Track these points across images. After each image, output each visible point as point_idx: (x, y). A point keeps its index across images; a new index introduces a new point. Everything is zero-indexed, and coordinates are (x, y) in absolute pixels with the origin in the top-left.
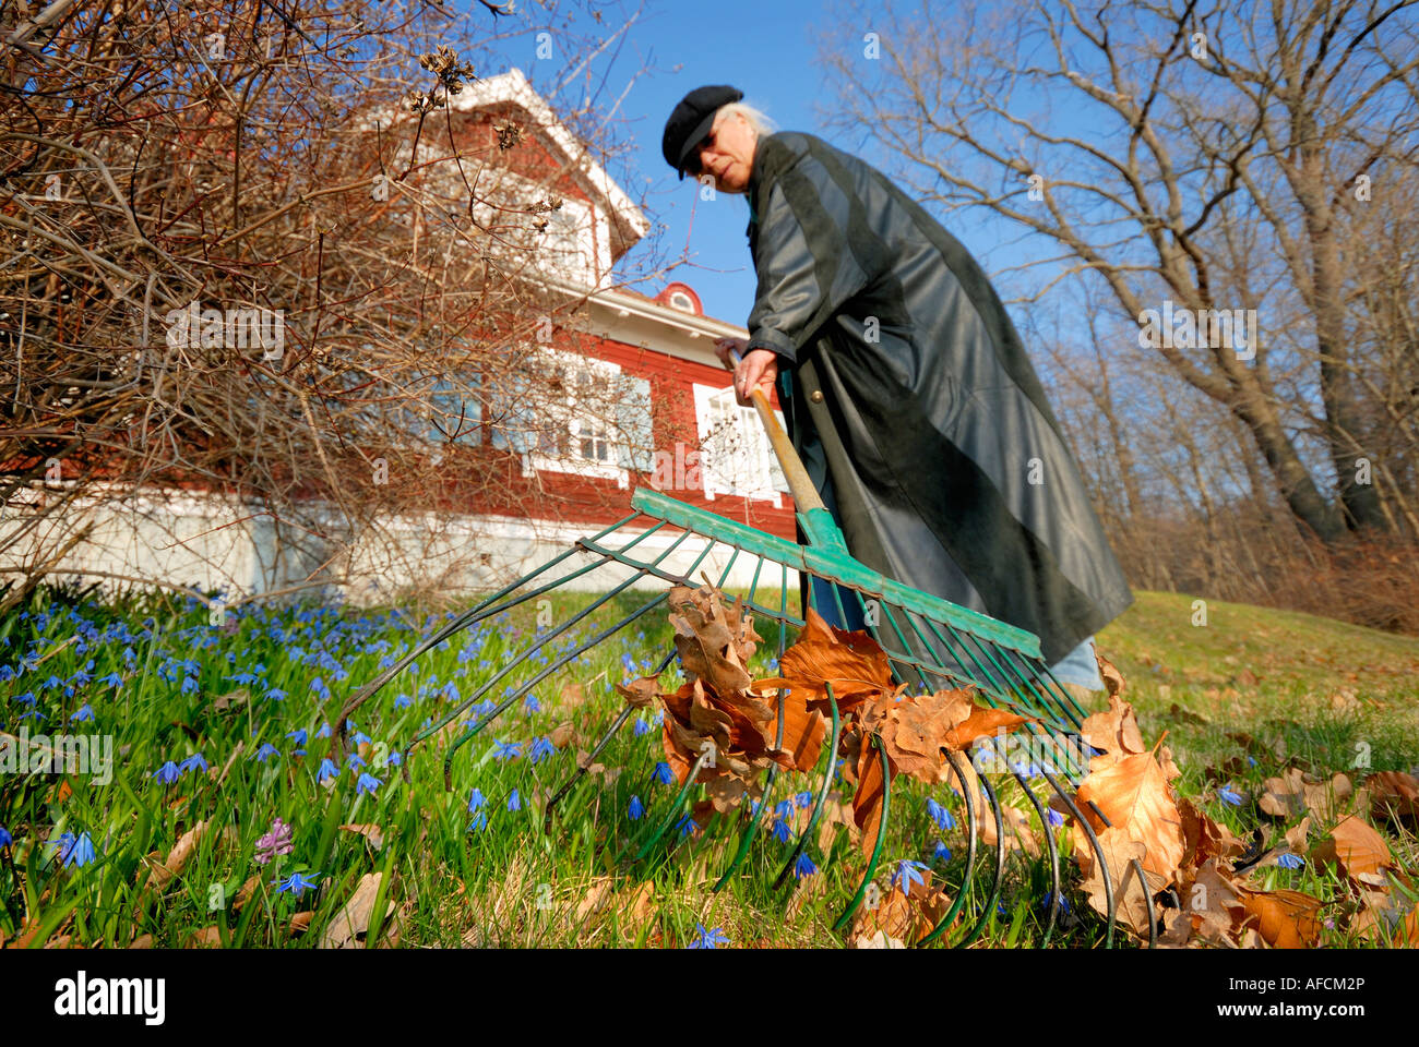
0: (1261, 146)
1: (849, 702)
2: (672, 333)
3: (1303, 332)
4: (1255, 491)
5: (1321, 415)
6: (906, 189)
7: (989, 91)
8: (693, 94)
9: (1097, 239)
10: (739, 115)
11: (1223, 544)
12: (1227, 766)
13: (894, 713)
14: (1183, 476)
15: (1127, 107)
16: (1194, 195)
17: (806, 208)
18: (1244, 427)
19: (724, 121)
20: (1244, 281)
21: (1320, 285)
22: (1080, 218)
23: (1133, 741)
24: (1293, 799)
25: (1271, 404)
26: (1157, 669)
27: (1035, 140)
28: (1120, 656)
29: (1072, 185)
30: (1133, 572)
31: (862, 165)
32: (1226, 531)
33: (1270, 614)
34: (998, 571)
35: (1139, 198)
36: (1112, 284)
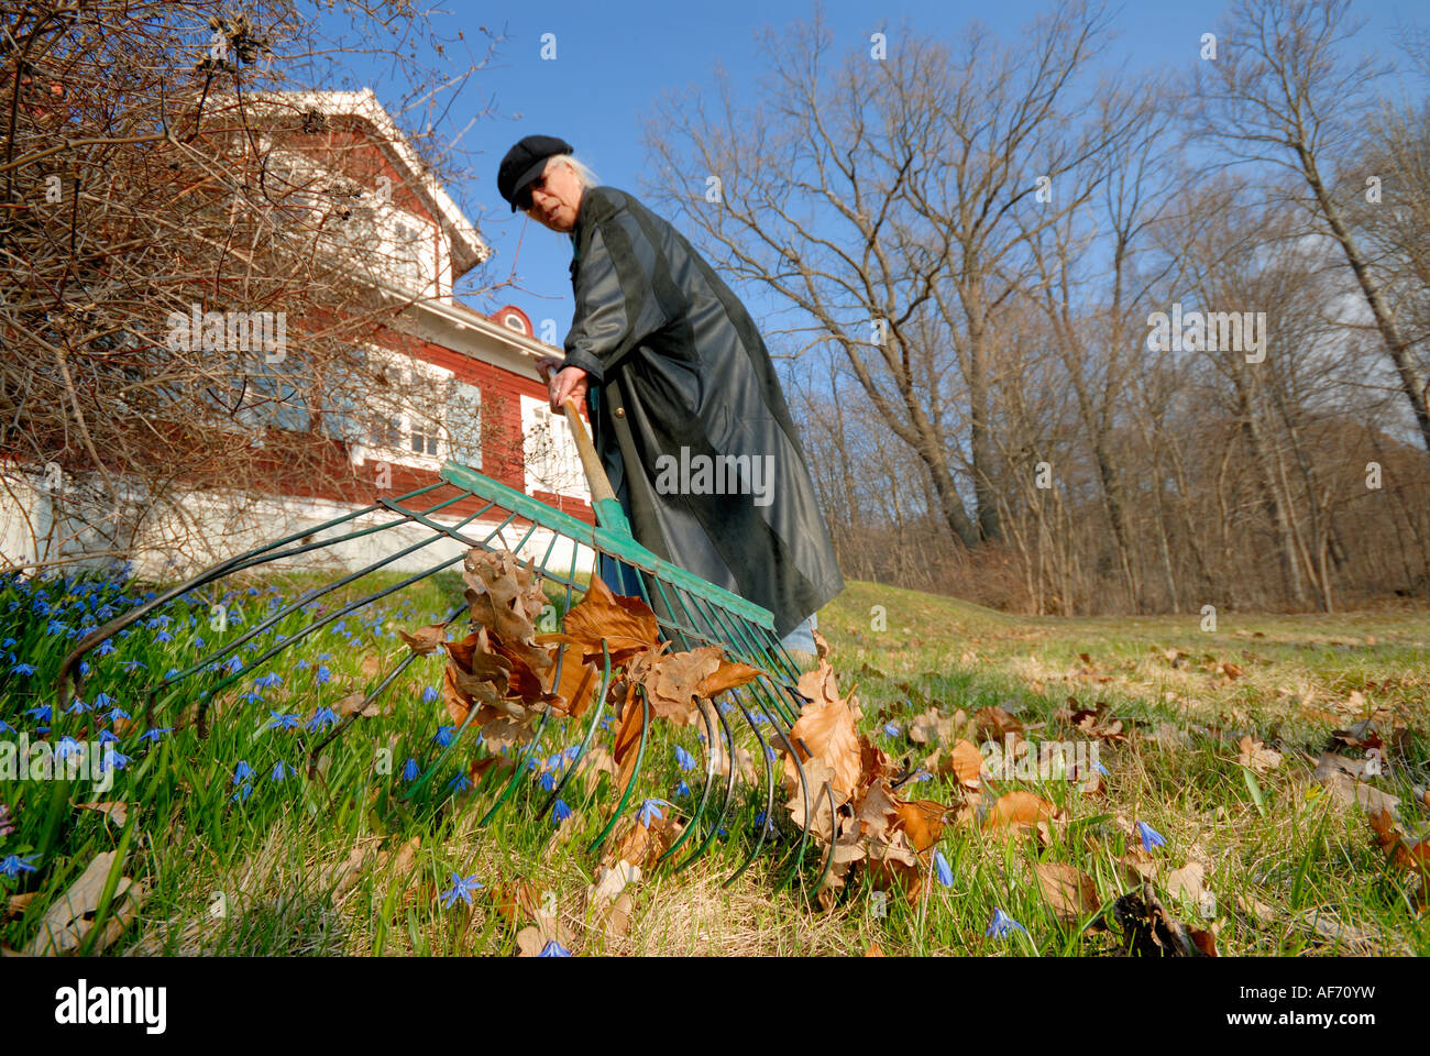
0: (945, 270)
1: (621, 656)
2: (503, 348)
3: (964, 403)
4: (929, 511)
5: (971, 462)
6: (707, 258)
7: (772, 193)
8: (529, 139)
9: (840, 318)
10: (568, 165)
11: (908, 548)
12: (892, 707)
13: (657, 666)
14: (886, 498)
15: (865, 226)
16: (903, 296)
17: (621, 254)
18: (926, 466)
19: (555, 167)
20: (931, 362)
21: (975, 372)
22: (830, 301)
23: (832, 693)
24: (931, 730)
25: (942, 451)
26: (859, 638)
27: (802, 238)
28: (836, 629)
29: (825, 275)
30: (850, 568)
31: (669, 227)
32: (910, 539)
33: (932, 598)
34: (751, 563)
35: (869, 292)
36: (849, 353)
